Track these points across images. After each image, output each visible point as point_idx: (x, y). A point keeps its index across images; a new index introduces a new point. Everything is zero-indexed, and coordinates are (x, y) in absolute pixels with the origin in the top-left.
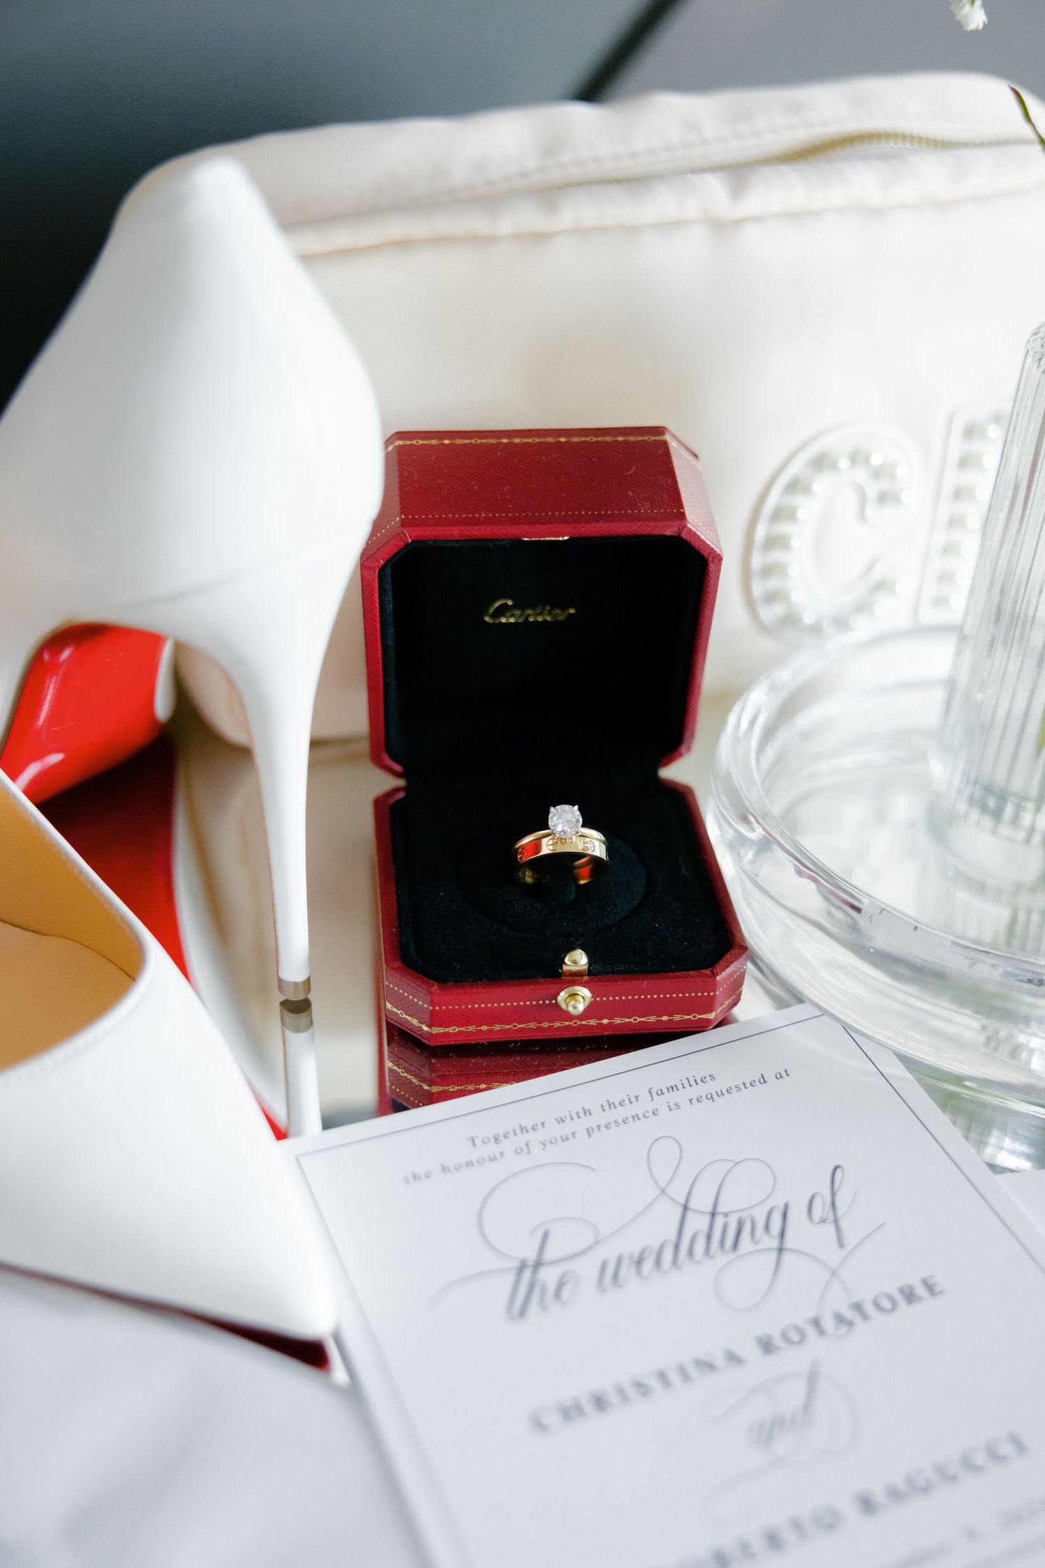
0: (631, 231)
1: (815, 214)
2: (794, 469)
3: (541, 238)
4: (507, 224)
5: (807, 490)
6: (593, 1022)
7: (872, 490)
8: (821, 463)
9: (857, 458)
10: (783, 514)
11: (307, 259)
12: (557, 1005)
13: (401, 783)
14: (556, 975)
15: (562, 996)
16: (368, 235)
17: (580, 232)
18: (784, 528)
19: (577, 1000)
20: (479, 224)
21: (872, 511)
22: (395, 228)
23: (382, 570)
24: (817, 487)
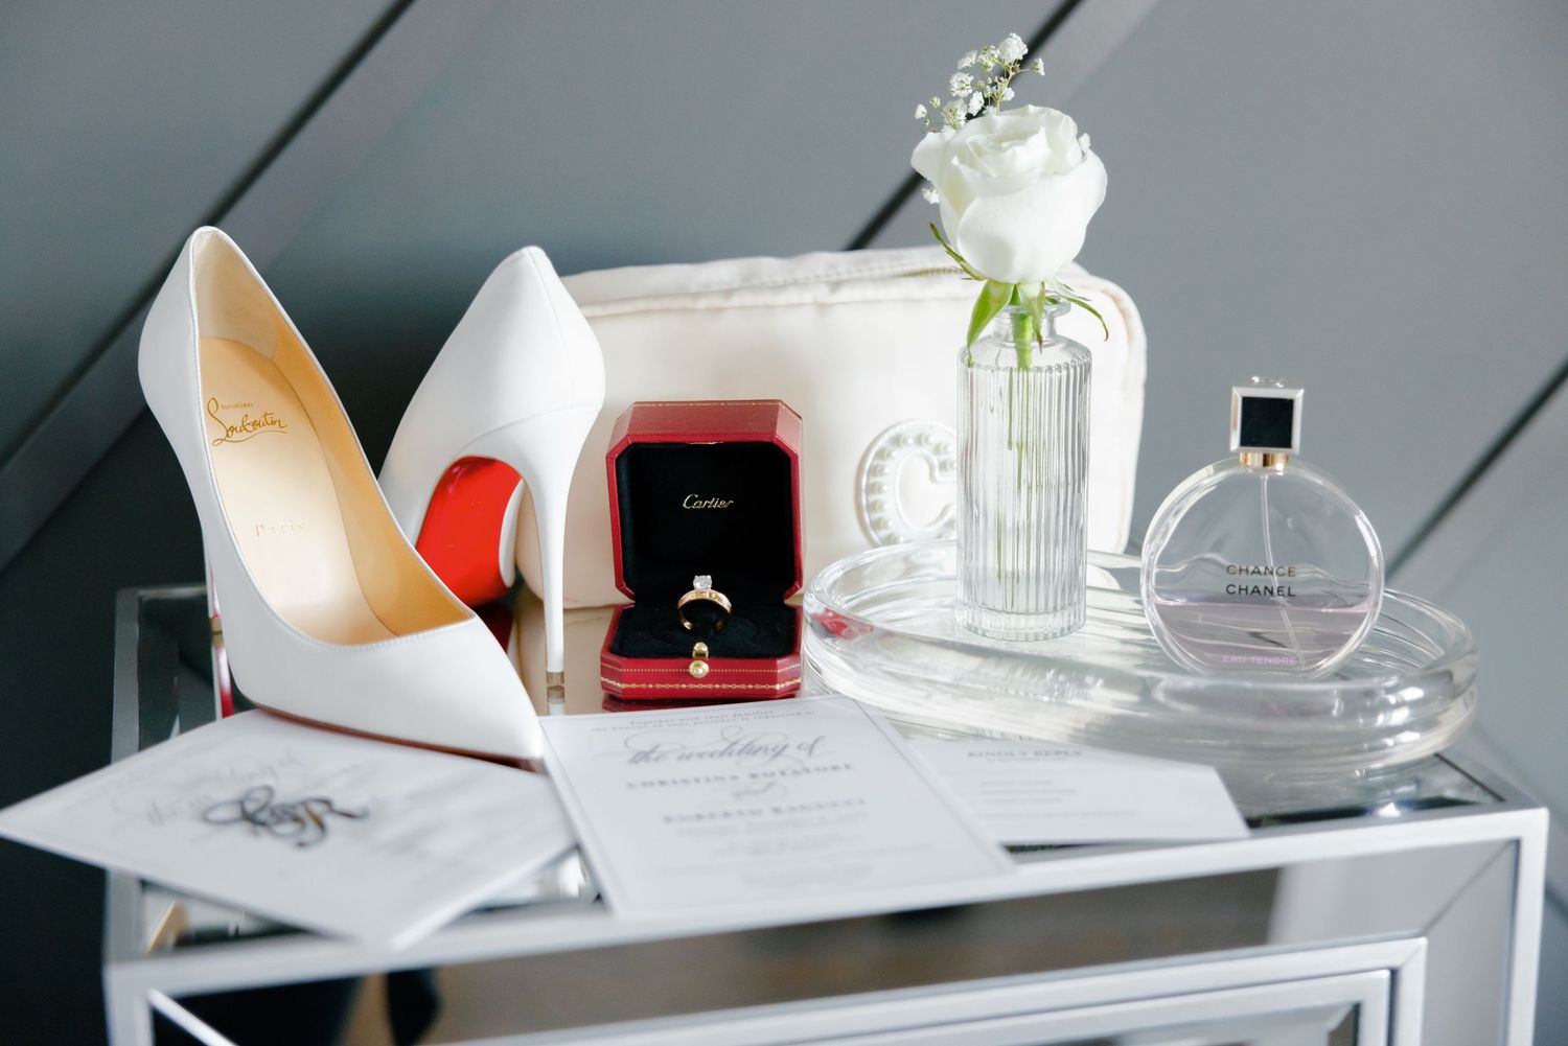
0: (770, 307)
1: (879, 301)
2: (881, 443)
3: (719, 310)
4: (702, 304)
5: (889, 455)
6: (710, 686)
7: (935, 460)
8: (897, 441)
9: (920, 440)
10: (875, 471)
11: (589, 319)
12: (689, 673)
13: (633, 602)
14: (687, 655)
15: (692, 666)
16: (628, 308)
17: (743, 308)
18: (879, 479)
19: (700, 669)
20: (689, 303)
21: (937, 473)
22: (642, 305)
23: (618, 460)
24: (895, 454)
